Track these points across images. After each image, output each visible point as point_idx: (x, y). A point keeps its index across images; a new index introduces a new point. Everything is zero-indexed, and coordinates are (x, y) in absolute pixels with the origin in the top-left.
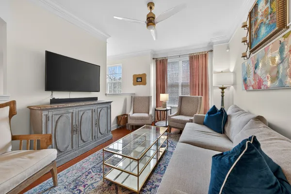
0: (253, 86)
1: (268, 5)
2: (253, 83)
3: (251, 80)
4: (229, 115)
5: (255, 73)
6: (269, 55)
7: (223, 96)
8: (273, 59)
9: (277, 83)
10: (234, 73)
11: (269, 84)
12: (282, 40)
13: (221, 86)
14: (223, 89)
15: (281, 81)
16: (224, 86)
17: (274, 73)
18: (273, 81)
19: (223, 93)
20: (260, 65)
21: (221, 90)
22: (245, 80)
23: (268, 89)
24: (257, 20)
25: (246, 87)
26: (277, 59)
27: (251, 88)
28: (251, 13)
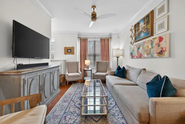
0: (137, 57)
1: (146, 25)
2: (137, 55)
3: (135, 53)
4: (127, 70)
5: (138, 51)
6: (146, 45)
7: (118, 61)
8: (148, 47)
9: (150, 56)
10: (123, 50)
11: (146, 56)
12: (152, 40)
13: (117, 56)
14: (118, 57)
15: (152, 55)
16: (118, 56)
17: (149, 52)
18: (148, 54)
19: (118, 59)
20: (141, 48)
21: (117, 58)
22: (131, 54)
23: (145, 58)
24: (139, 29)
25: (132, 57)
26: (150, 47)
27: (135, 57)
28: (135, 25)
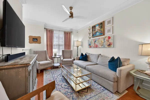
0: (94, 47)
1: (100, 28)
2: (94, 46)
3: (93, 45)
5: (94, 43)
6: (100, 40)
7: (78, 50)
8: (102, 41)
9: (103, 46)
10: (82, 42)
11: (100, 46)
12: (104, 38)
13: (77, 46)
14: (78, 47)
15: (104, 46)
16: (78, 46)
17: (102, 44)
18: (102, 46)
19: (78, 48)
20: (97, 42)
21: (77, 47)
22: (90, 45)
23: (100, 48)
24: (95, 30)
25: (90, 47)
26: (103, 41)
27: (93, 47)
28: (93, 27)
